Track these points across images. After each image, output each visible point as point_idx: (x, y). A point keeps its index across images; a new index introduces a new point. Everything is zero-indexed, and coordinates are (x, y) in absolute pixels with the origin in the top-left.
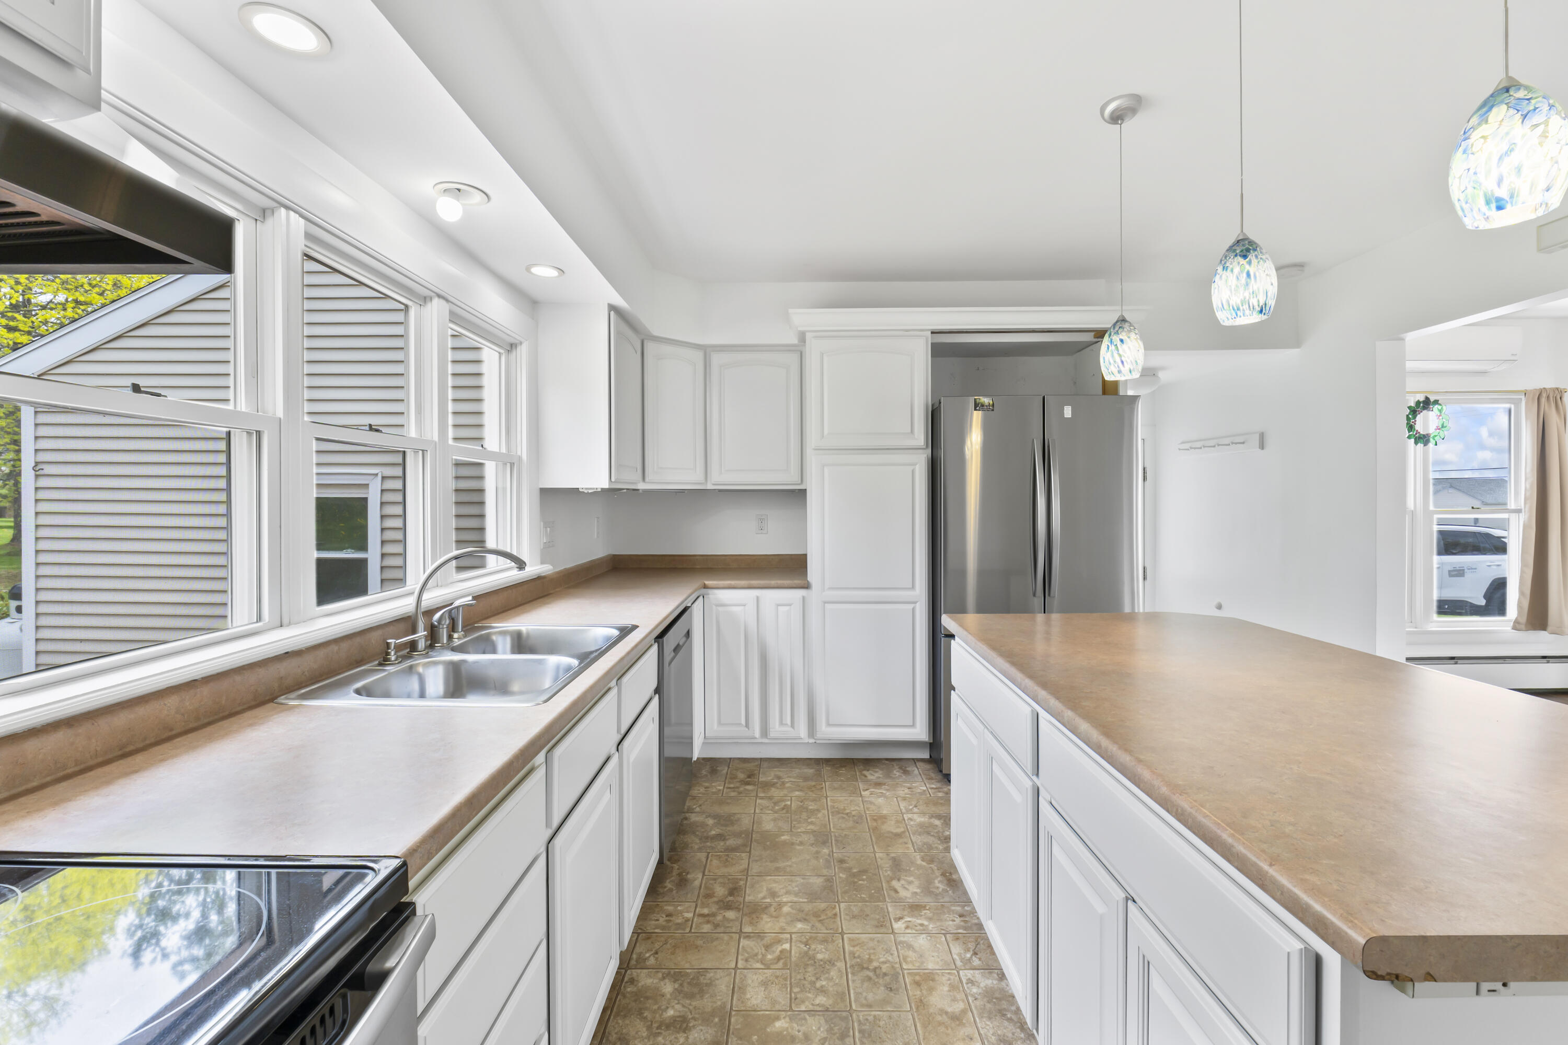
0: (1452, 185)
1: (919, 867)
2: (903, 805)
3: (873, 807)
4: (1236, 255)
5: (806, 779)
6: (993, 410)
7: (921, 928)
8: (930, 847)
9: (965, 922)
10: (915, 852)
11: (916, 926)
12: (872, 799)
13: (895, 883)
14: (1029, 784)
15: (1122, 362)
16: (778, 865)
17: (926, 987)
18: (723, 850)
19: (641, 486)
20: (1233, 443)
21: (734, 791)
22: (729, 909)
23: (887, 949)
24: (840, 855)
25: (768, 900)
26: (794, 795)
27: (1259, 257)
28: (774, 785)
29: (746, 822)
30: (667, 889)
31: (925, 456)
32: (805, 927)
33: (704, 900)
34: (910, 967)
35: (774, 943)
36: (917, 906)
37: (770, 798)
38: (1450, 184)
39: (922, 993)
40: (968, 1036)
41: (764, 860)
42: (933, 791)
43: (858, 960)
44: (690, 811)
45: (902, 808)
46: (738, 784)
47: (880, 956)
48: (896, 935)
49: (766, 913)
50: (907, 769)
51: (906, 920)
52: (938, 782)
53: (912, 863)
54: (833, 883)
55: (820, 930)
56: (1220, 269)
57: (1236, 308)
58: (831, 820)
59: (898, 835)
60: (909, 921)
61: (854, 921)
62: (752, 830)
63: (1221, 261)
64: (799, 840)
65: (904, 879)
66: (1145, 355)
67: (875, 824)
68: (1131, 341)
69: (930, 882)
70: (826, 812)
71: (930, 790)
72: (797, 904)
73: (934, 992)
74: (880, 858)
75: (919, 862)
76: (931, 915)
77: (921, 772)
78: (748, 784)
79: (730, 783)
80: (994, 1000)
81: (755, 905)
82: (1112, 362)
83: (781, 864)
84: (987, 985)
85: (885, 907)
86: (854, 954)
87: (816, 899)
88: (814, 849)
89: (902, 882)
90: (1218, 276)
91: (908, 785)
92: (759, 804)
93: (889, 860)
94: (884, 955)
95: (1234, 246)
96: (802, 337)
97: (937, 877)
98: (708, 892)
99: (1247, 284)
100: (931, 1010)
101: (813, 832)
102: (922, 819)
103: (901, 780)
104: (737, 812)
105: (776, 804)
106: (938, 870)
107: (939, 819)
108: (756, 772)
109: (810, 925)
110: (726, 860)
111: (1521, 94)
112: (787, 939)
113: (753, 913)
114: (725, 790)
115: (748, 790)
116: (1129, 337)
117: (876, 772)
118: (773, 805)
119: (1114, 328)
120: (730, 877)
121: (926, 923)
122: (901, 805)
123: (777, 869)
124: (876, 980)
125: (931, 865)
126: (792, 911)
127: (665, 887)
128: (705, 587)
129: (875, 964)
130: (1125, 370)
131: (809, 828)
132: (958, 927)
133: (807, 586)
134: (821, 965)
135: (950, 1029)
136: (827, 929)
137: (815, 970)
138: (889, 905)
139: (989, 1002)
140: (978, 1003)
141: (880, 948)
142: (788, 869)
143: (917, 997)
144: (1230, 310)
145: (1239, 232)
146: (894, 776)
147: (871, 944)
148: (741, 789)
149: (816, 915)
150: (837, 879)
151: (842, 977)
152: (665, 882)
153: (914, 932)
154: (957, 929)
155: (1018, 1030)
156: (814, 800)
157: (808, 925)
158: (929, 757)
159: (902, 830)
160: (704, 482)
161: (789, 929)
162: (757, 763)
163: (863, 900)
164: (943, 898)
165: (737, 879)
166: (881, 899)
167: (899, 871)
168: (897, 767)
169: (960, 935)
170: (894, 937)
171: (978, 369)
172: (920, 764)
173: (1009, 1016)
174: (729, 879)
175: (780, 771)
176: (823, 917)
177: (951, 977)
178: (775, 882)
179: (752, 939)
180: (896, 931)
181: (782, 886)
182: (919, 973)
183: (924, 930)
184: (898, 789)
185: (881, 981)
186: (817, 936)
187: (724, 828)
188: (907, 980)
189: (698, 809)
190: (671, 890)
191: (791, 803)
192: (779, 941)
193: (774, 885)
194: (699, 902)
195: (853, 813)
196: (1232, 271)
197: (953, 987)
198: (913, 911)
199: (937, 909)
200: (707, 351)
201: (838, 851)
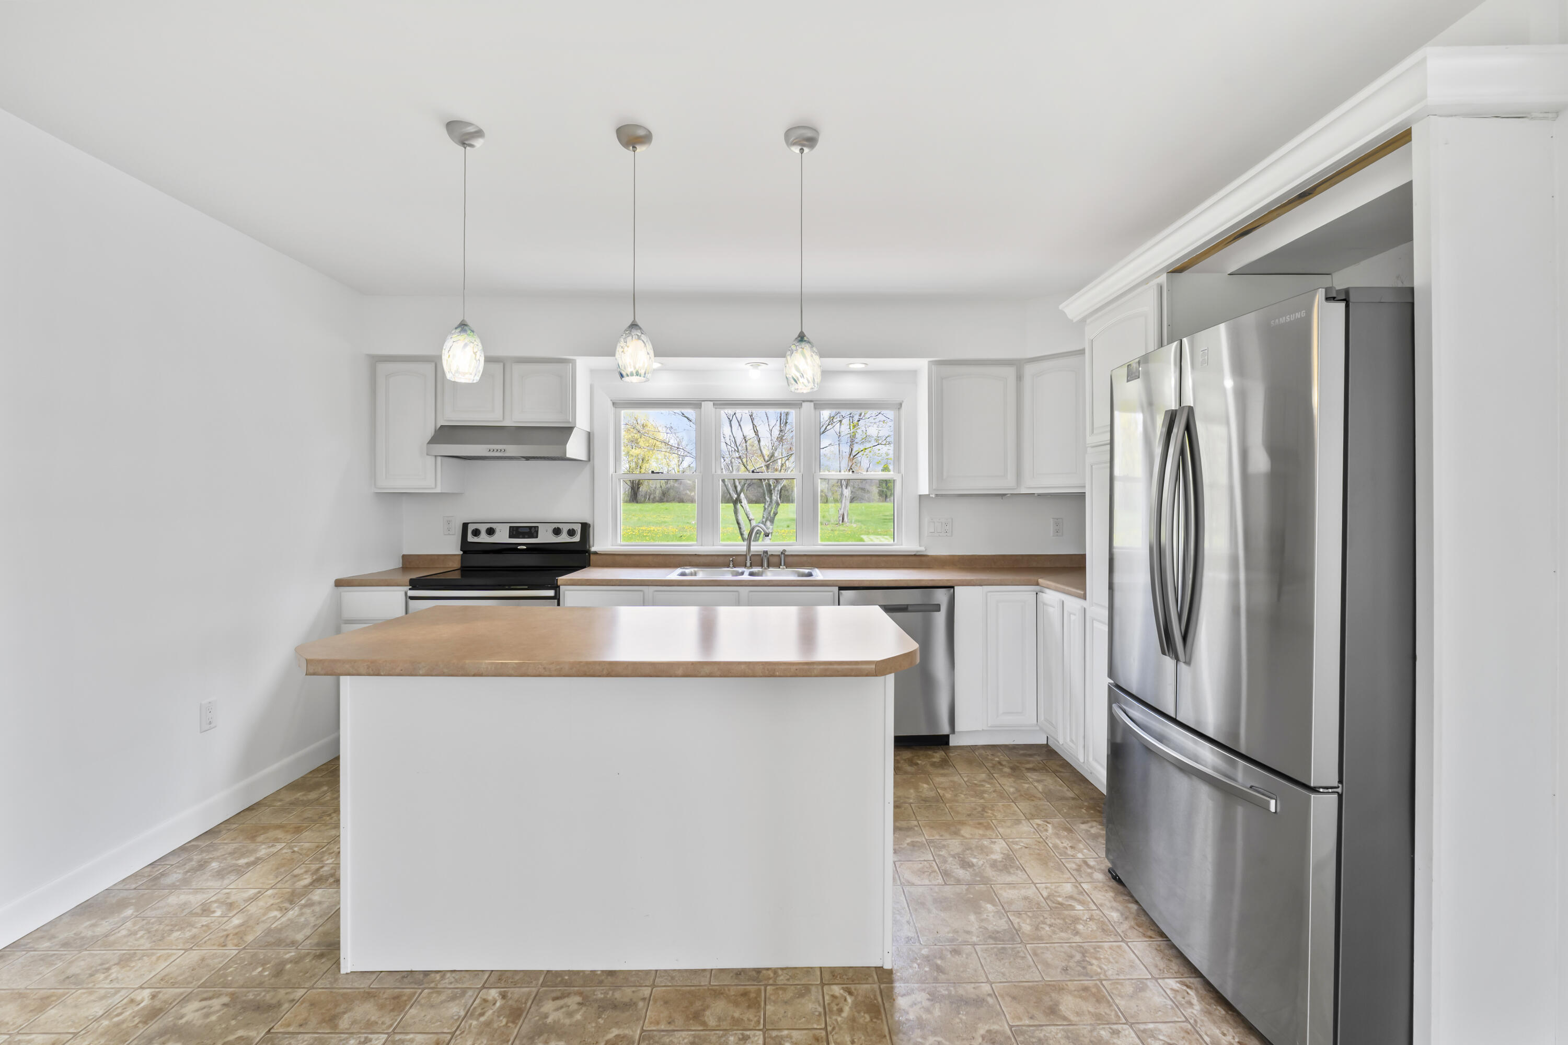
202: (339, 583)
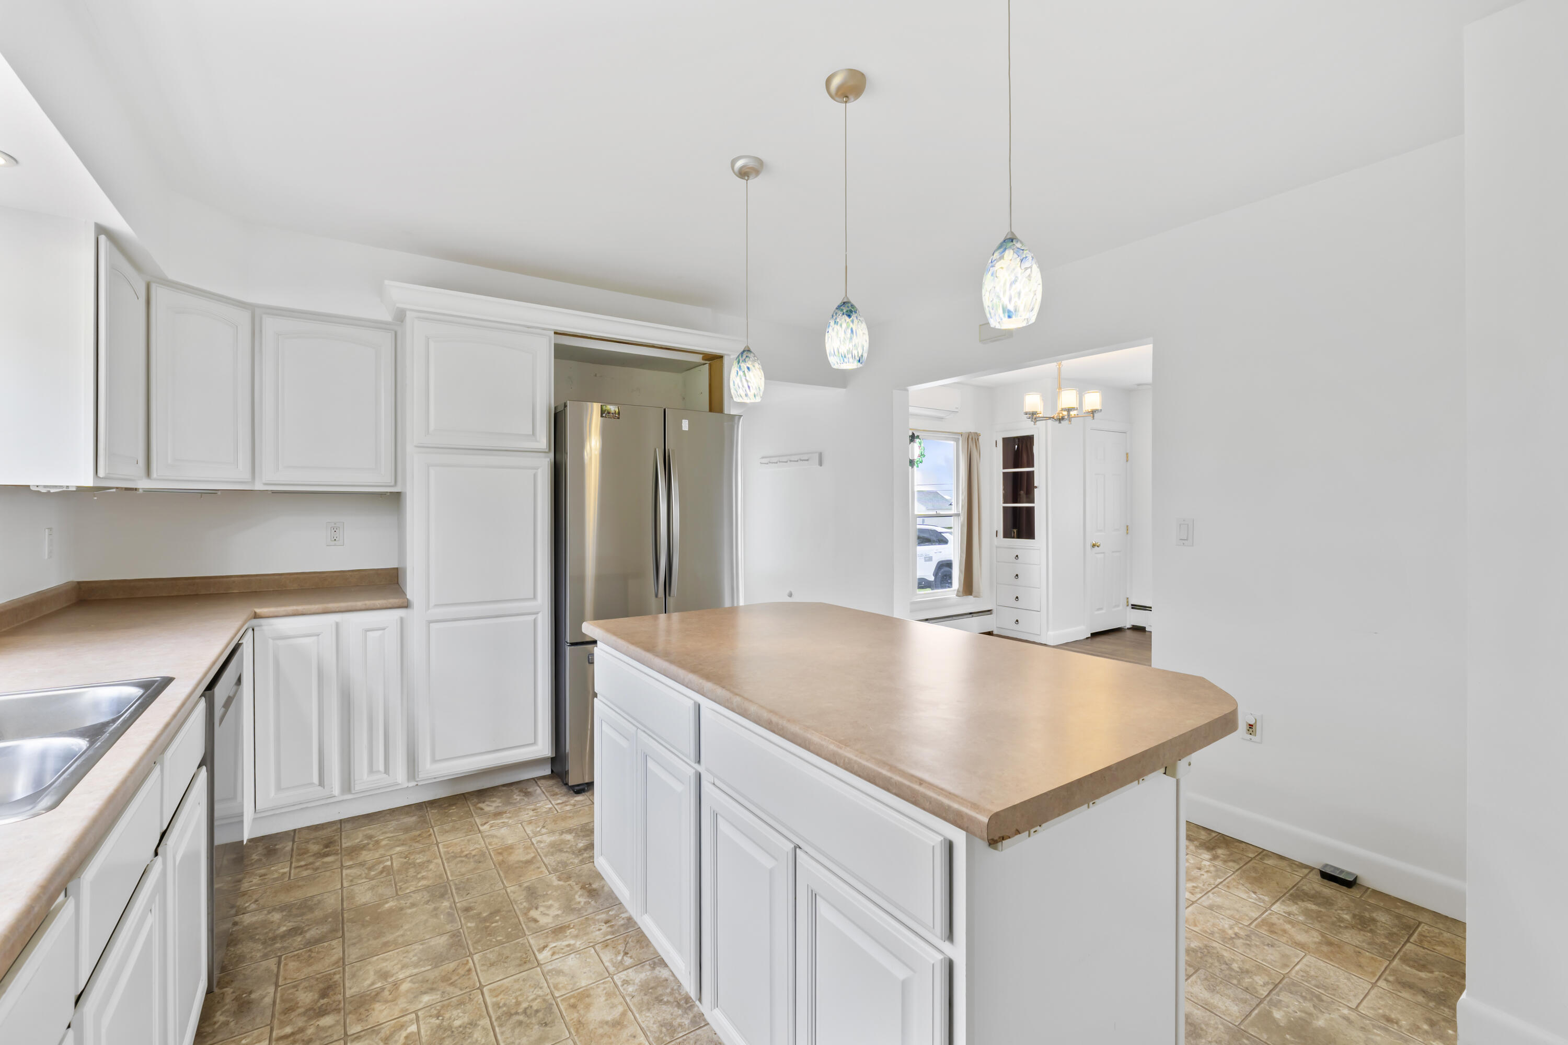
0: (985, 295)
1: (557, 888)
2: (529, 830)
3: (495, 840)
4: (843, 314)
5: (407, 830)
6: (619, 418)
7: (568, 949)
8: (565, 864)
9: (612, 926)
10: (550, 873)
11: (562, 949)
12: (493, 832)
13: (534, 913)
14: (691, 772)
15: (749, 387)
16: (384, 939)
17: (582, 1006)
18: (302, 946)
19: (143, 484)
20: (801, 460)
21: (307, 869)
22: (323, 1015)
23: (535, 985)
24: (465, 904)
25: (379, 985)
26: (395, 852)
27: (859, 318)
28: (364, 847)
29: (331, 902)
30: (219, 1024)
31: (549, 459)
32: (434, 997)
33: (282, 1018)
34: (563, 992)
35: (395, 1031)
36: (561, 928)
37: (362, 864)
38: (983, 294)
39: (580, 1014)
40: (631, 1036)
41: (365, 940)
42: (560, 806)
43: (504, 1009)
44: (241, 911)
45: (528, 832)
46: (311, 860)
47: (529, 994)
48: (543, 966)
49: (378, 1001)
50: (529, 790)
51: (551, 947)
52: (564, 795)
53: (548, 886)
54: (461, 936)
55: (453, 993)
56: (832, 323)
57: (843, 356)
58: (446, 867)
59: (529, 862)
60: (555, 947)
61: (493, 969)
62: (343, 909)
63: (833, 316)
64: (409, 902)
65: (541, 906)
66: (765, 383)
67: (501, 858)
68: (756, 370)
69: (570, 899)
70: (439, 861)
71: (556, 807)
72: (419, 975)
73: (591, 1008)
74: (511, 892)
75: (556, 883)
76: (576, 932)
77: (544, 790)
78: (326, 855)
79: (298, 861)
80: (650, 991)
81: (361, 997)
82: (741, 386)
83: (390, 937)
84: (641, 979)
85: (526, 941)
86: (499, 1004)
87: (443, 961)
88: (430, 907)
89: (541, 909)
90: (831, 328)
91: (532, 807)
92: (346, 875)
93: (523, 890)
94: (533, 992)
95: (841, 306)
96: (401, 316)
97: (577, 892)
98: (288, 1005)
99: (851, 338)
100: (591, 1027)
101: (426, 888)
102: (553, 838)
103: (523, 804)
104: (315, 893)
105: (370, 869)
106: (577, 884)
107: (571, 833)
108: (336, 838)
109: (439, 993)
110: (310, 956)
111: (1019, 245)
112: (411, 1021)
113: (359, 1007)
114: (293, 871)
115: (327, 863)
116: (754, 366)
117: (494, 802)
118: (366, 871)
119: (742, 357)
120: (318, 976)
121: (572, 942)
122: (527, 830)
123: (386, 944)
124: (528, 1022)
125: (568, 883)
126: (413, 986)
127: (215, 1023)
128: (256, 616)
129: (524, 1005)
130: (751, 394)
131: (420, 885)
132: (606, 934)
133: (406, 605)
134: (461, 1032)
135: (613, 1037)
136: (461, 990)
137: (453, 1040)
138: (530, 938)
139: (645, 995)
140: (635, 1000)
141: (528, 985)
142: (400, 940)
143: (575, 1020)
144: (839, 356)
145: (844, 296)
146: (515, 801)
147: (516, 986)
148: (318, 864)
149: (445, 979)
150: (465, 930)
151: (487, 1035)
152: (214, 1016)
153: (561, 955)
154: (604, 937)
155: (676, 1009)
156: (422, 851)
157: (437, 995)
158: (550, 773)
159: (533, 855)
160: (250, 480)
161: (413, 1008)
162: (335, 828)
163: (500, 943)
164: (586, 910)
165: (330, 974)
166: (520, 934)
167: (535, 899)
168: (516, 791)
169: (609, 941)
170: (541, 968)
171: (596, 376)
172: (541, 782)
173: (665, 1000)
174: (317, 979)
175: (370, 829)
176: (454, 978)
177: (606, 986)
178: (385, 960)
179: (363, 1039)
180: (542, 962)
181: (395, 962)
182: (574, 994)
183: (572, 950)
184: (522, 813)
185: (534, 1020)
186: (451, 1002)
187: (300, 918)
188: (562, 1007)
189: (254, 906)
190: (227, 1023)
191: (392, 863)
192: (402, 1027)
193: (384, 964)
194: (276, 1022)
195: (473, 853)
196: (841, 326)
197: (609, 995)
198: (557, 935)
199: (582, 924)
200: (256, 313)
201: (461, 900)
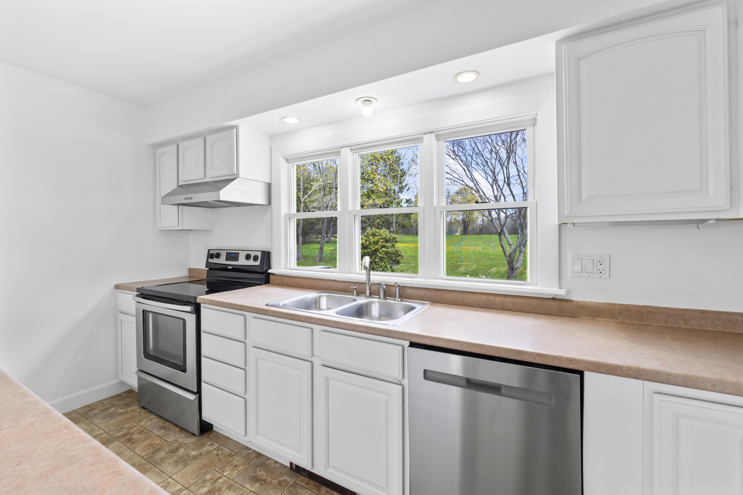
202: (117, 287)
